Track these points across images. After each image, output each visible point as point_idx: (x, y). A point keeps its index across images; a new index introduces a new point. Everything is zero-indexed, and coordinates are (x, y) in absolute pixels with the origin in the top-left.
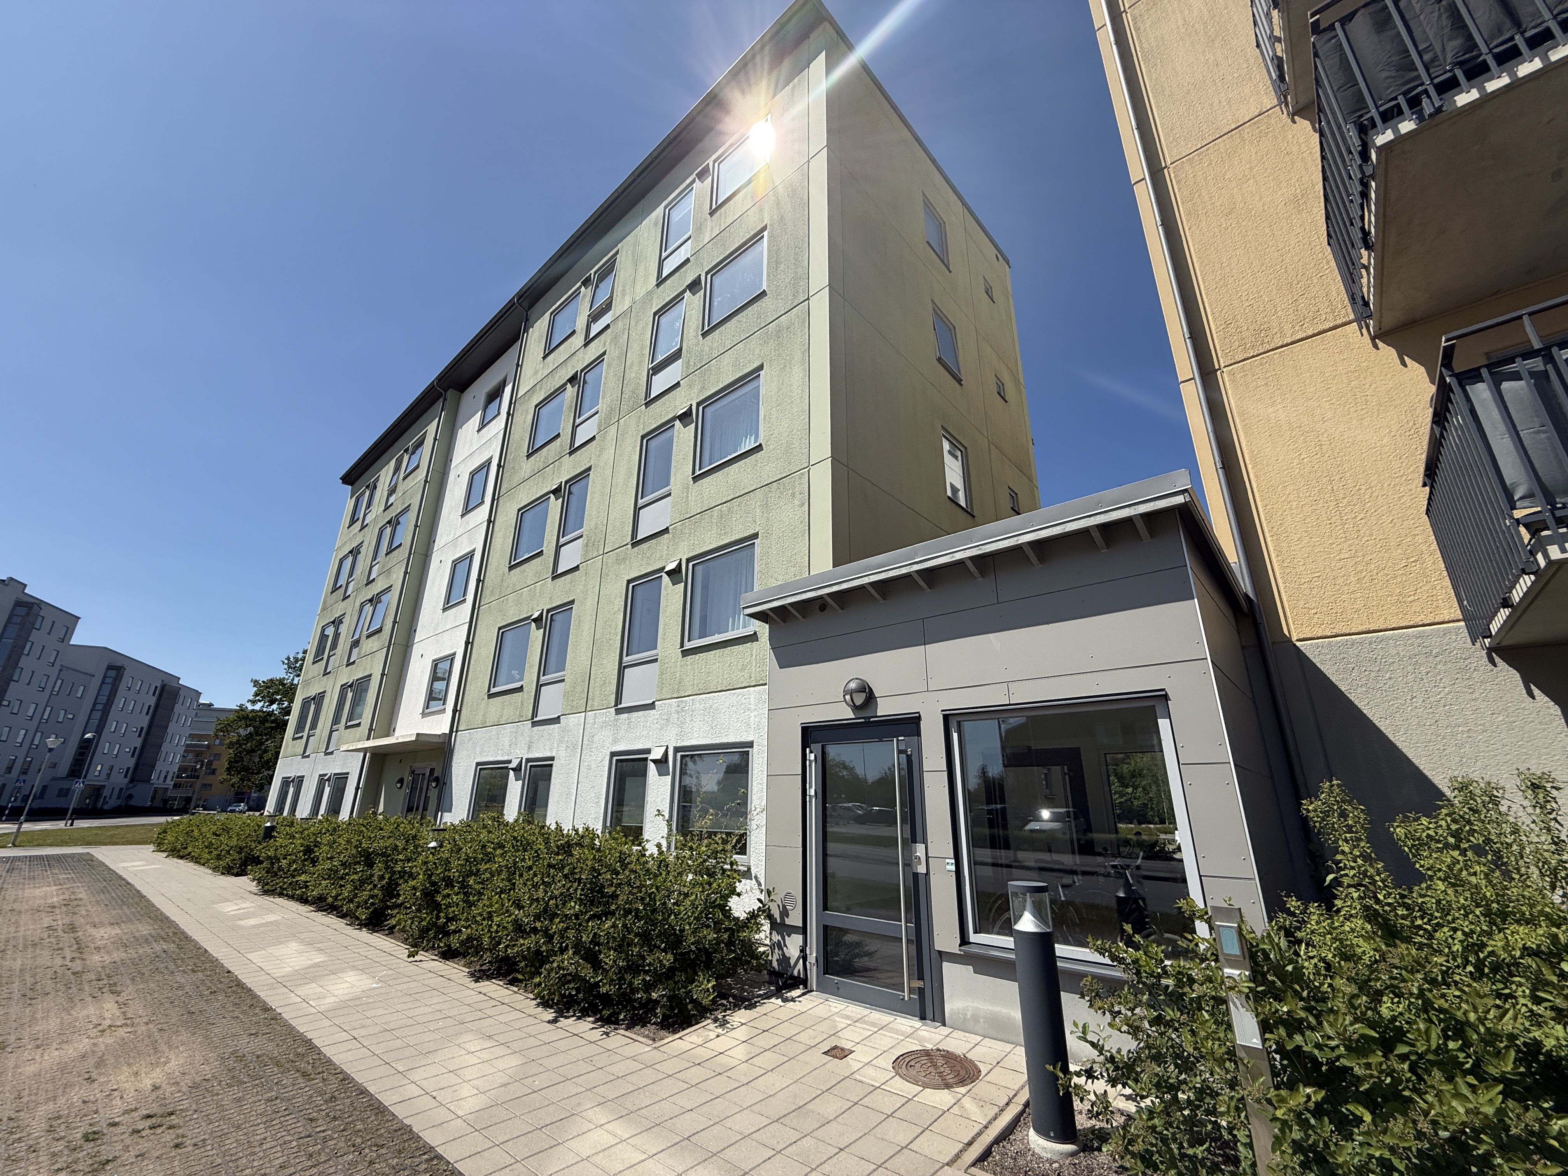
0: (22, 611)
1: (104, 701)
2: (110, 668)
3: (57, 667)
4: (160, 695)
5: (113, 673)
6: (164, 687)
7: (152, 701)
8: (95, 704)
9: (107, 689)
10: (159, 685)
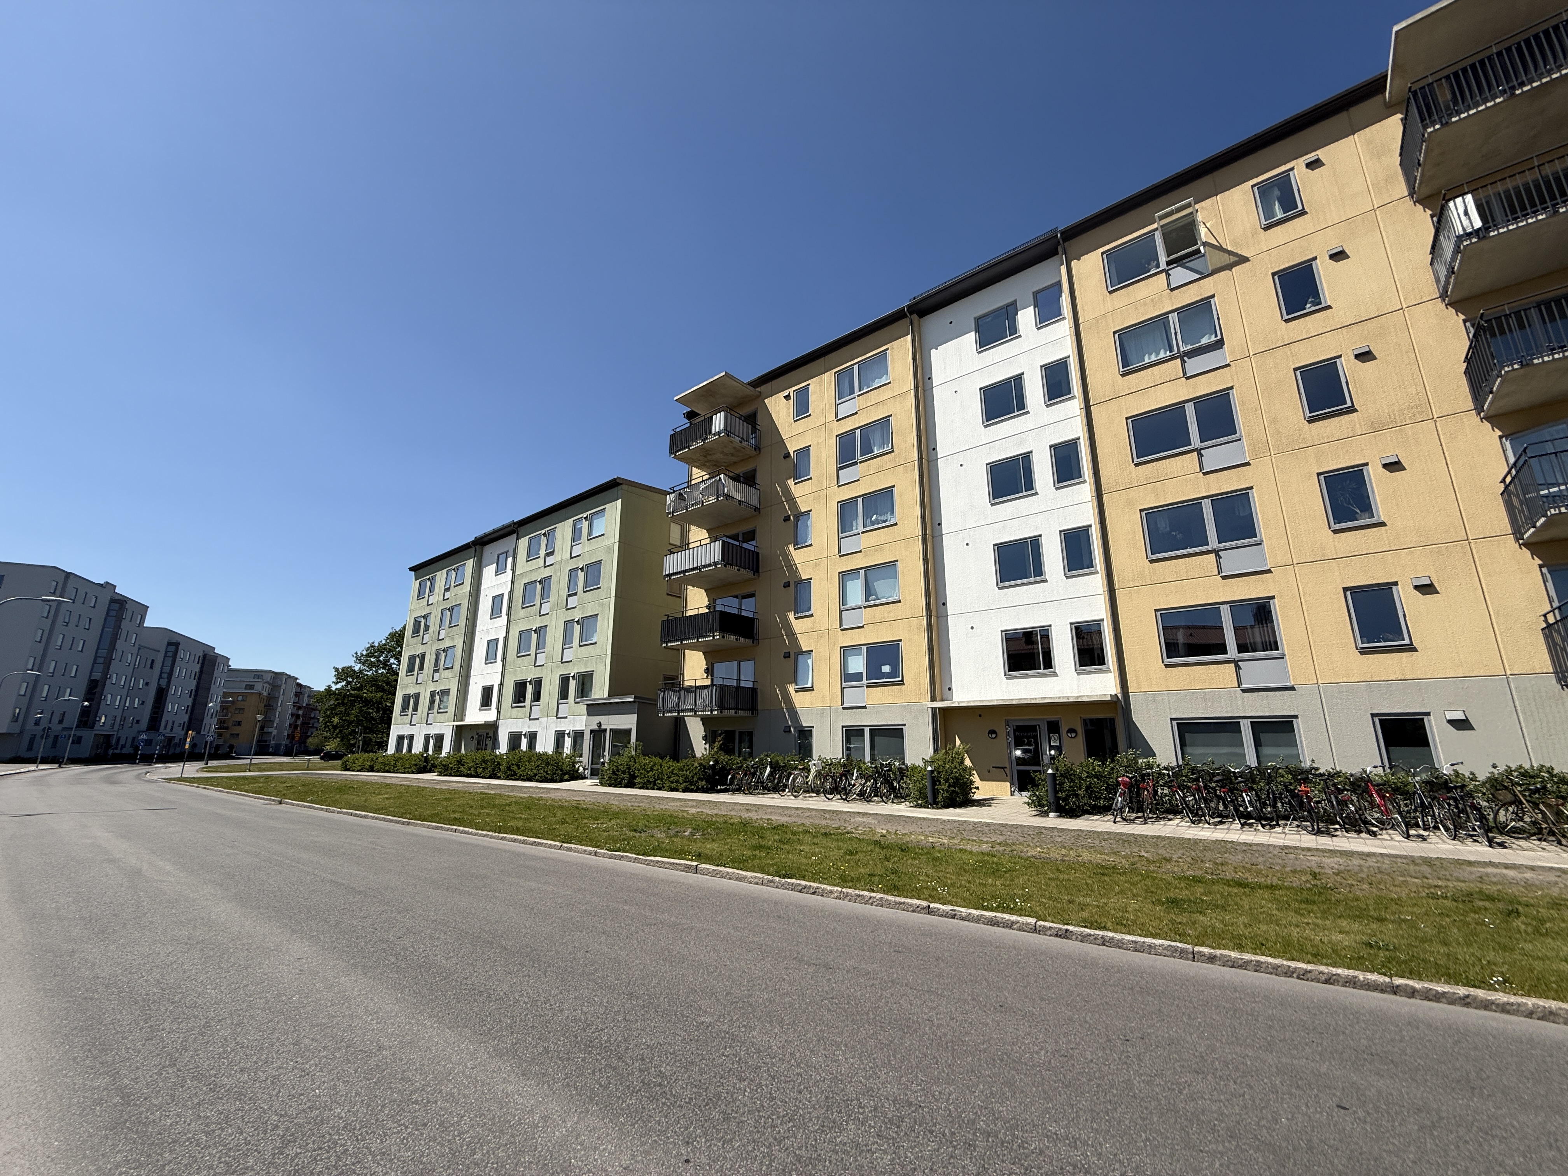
0: (116, 606)
1: (168, 671)
2: (170, 644)
3: (137, 646)
4: (203, 663)
5: (172, 648)
6: (205, 656)
7: (197, 668)
8: (161, 673)
9: (169, 662)
10: (201, 654)
